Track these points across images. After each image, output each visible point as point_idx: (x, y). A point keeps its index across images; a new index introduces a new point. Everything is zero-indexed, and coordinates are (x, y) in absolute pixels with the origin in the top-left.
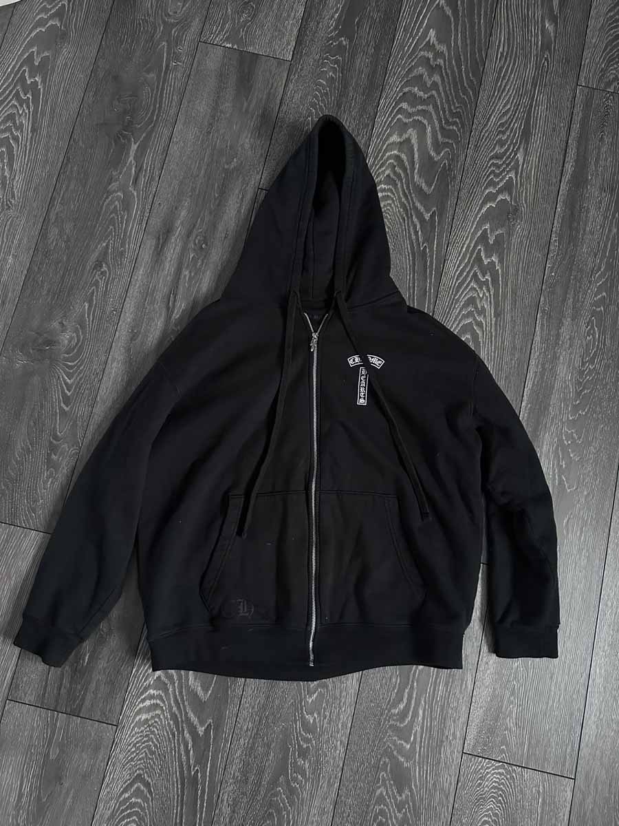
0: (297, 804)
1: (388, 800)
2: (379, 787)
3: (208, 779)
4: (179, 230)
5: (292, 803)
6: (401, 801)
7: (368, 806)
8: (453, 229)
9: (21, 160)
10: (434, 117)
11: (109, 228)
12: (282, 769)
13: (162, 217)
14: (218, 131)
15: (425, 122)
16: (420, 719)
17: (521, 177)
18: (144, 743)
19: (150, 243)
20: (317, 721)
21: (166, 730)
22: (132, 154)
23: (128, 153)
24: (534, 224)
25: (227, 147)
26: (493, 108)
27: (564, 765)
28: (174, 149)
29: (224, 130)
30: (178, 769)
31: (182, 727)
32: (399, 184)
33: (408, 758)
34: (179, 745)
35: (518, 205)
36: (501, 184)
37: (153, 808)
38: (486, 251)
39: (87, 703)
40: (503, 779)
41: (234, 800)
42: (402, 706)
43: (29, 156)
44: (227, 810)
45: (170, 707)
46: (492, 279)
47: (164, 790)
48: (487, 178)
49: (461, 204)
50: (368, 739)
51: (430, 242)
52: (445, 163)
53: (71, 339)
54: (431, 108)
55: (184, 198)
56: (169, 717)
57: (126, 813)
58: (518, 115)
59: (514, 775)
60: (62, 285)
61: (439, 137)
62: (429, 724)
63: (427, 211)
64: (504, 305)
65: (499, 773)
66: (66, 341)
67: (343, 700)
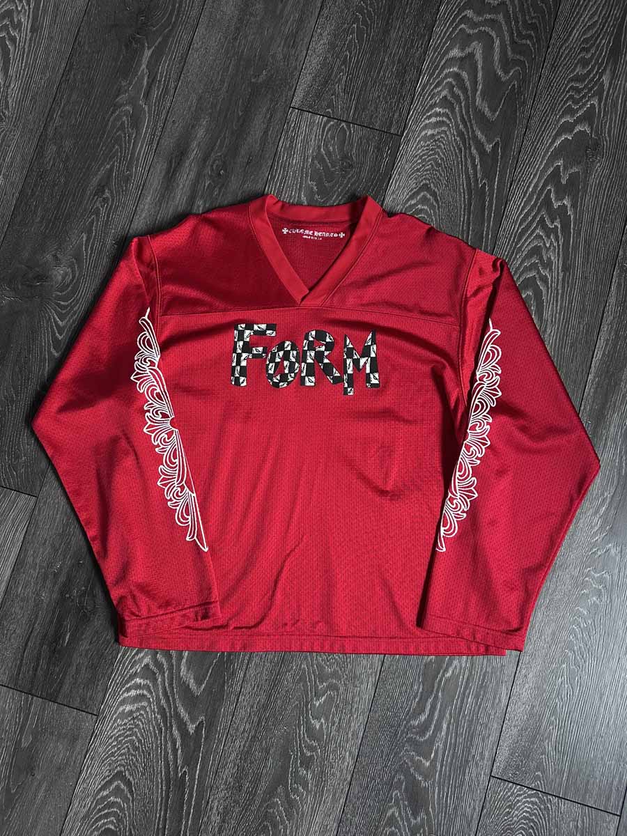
0: (296, 819)
1: (401, 823)
2: (391, 807)
3: (196, 783)
4: (194, 153)
5: (290, 818)
6: (416, 824)
7: (377, 828)
8: (518, 165)
9: (18, 65)
10: (505, 28)
11: (114, 147)
12: (280, 779)
13: (176, 137)
14: (246, 37)
15: (493, 34)
16: (443, 733)
17: (605, 104)
18: (127, 736)
19: (160, 167)
20: (324, 727)
21: (152, 723)
22: (145, 61)
23: (140, 61)
24: (618, 162)
25: (256, 54)
26: (576, 20)
27: (608, 799)
28: (194, 58)
29: (253, 37)
30: (163, 769)
31: (171, 723)
32: (457, 109)
33: (426, 778)
34: (166, 742)
35: (599, 138)
36: (580, 113)
37: (133, 809)
38: (556, 193)
39: (66, 687)
40: (536, 809)
41: (225, 808)
42: (423, 718)
43: (26, 62)
44: (216, 819)
45: (158, 700)
46: (561, 227)
47: (147, 791)
48: (564, 104)
49: (531, 135)
50: (382, 751)
51: (491, 177)
52: (514, 85)
53: (66, 274)
54: (501, 17)
55: (202, 116)
56: (156, 710)
57: (103, 813)
58: (607, 29)
59: (549, 805)
60: (57, 213)
61: (509, 53)
62: (453, 741)
63: (489, 142)
64: (575, 257)
65: (533, 803)
66: (60, 278)
67: (356, 706)
